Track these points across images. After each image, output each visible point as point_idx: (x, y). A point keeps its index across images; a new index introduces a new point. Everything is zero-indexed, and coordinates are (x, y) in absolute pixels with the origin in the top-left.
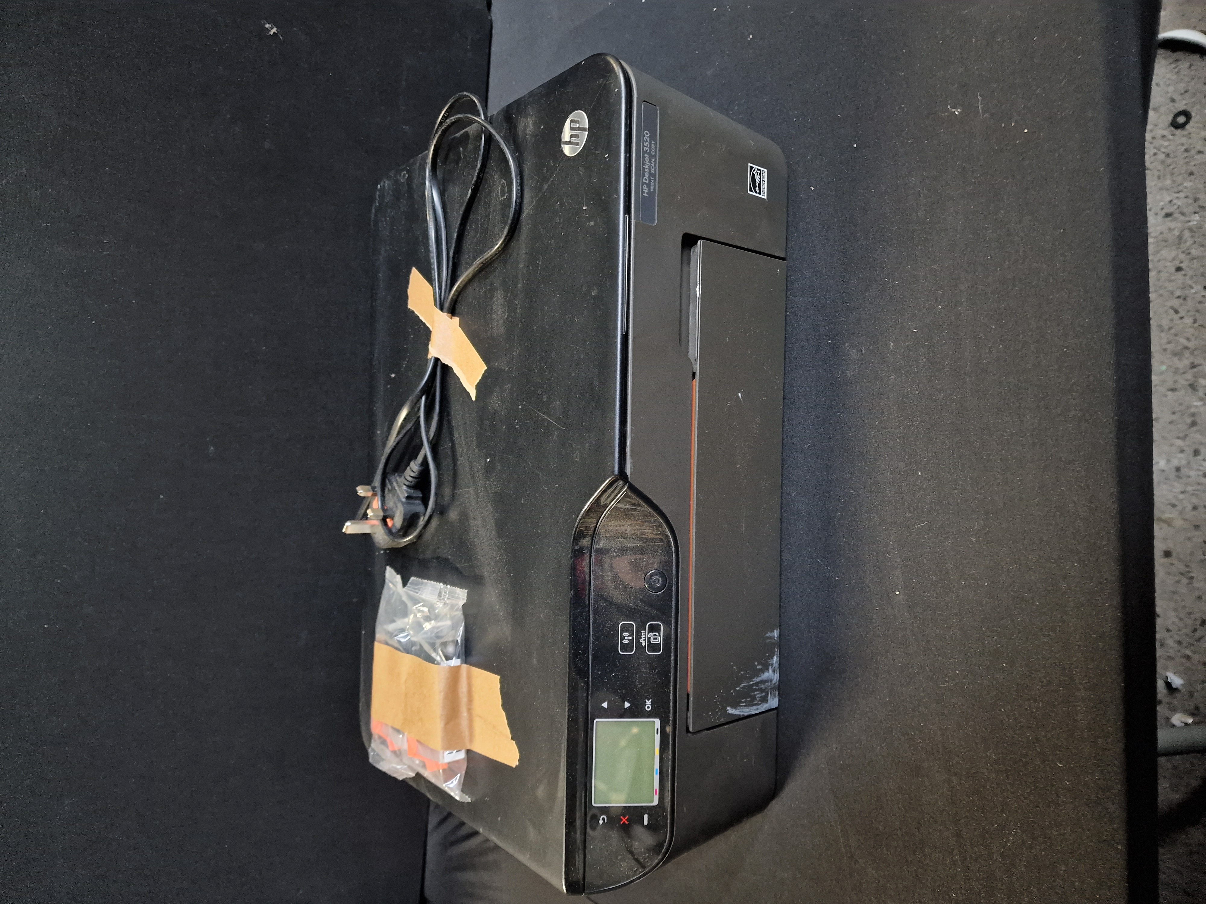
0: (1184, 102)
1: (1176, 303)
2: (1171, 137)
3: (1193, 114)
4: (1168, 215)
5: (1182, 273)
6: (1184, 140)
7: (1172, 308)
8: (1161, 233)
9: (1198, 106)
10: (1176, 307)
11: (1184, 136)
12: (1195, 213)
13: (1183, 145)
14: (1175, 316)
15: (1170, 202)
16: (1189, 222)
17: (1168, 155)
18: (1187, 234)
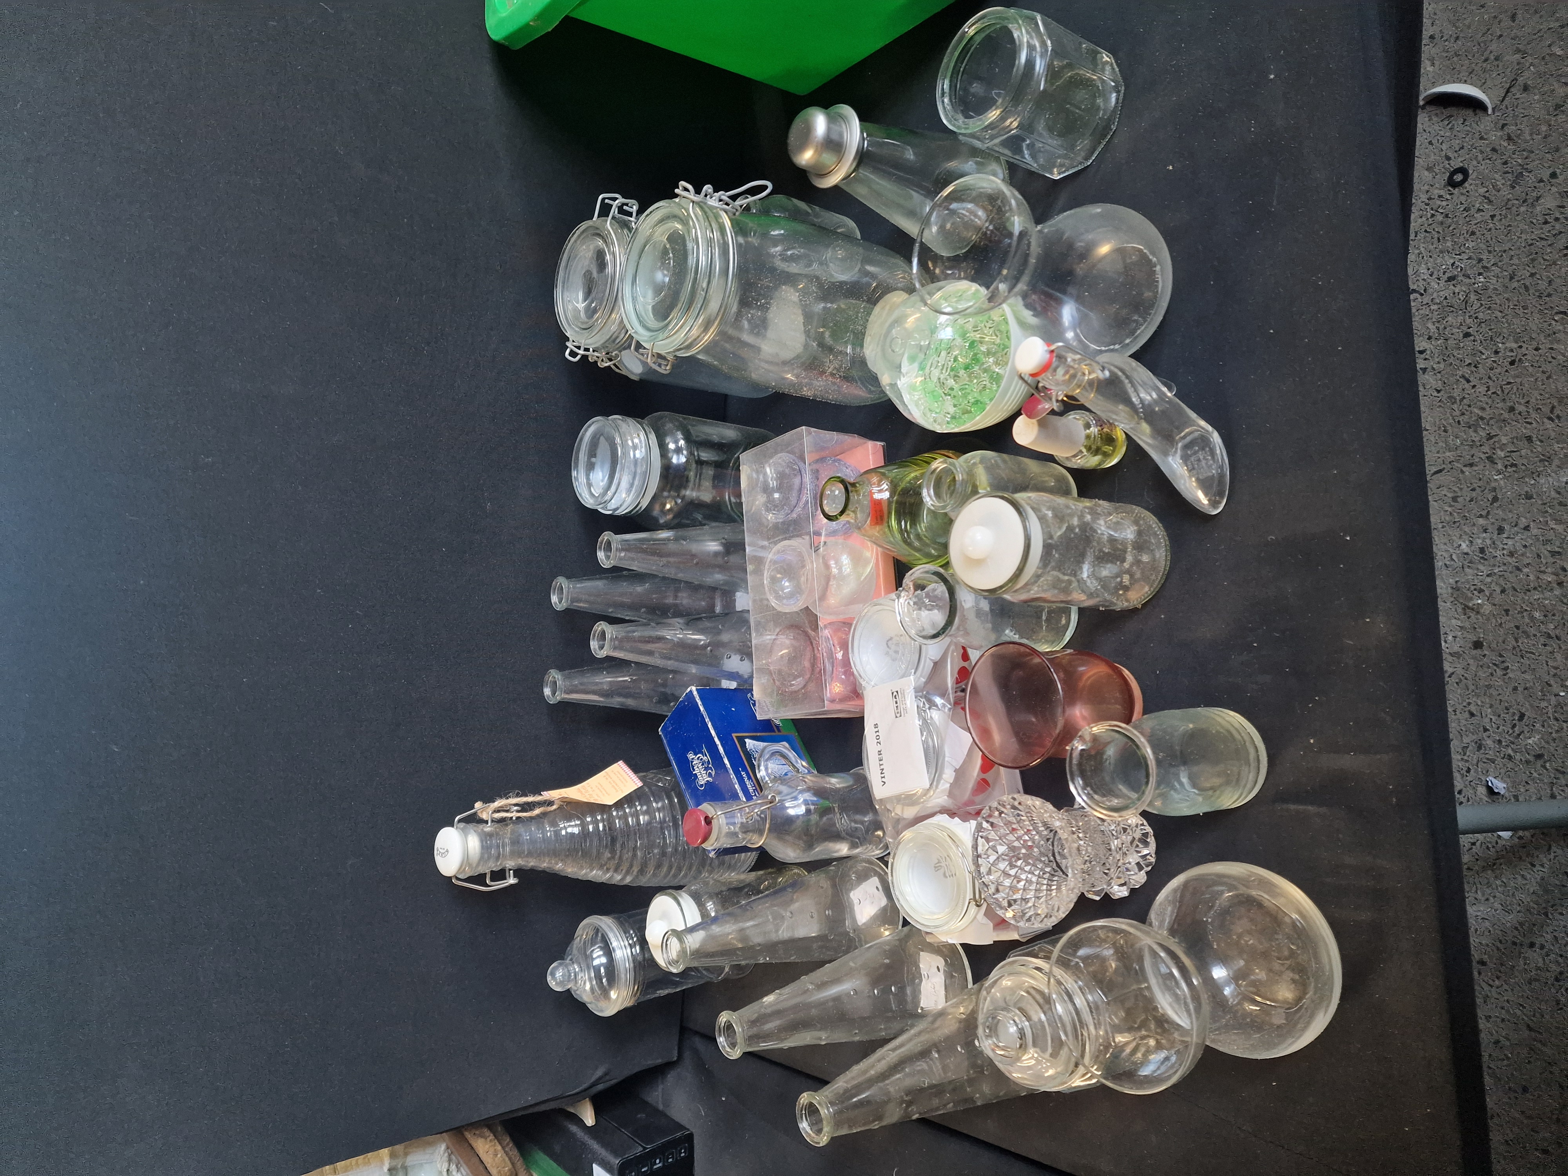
0: (1460, 159)
1: (1466, 371)
2: (1448, 197)
3: (1471, 172)
4: (1450, 279)
5: (1472, 338)
6: (1463, 199)
7: (1463, 377)
8: (1446, 298)
9: (1475, 163)
10: (1467, 376)
11: (1462, 194)
12: (1480, 274)
13: (1462, 204)
14: (1467, 386)
15: (1453, 265)
16: (1474, 284)
17: (1447, 216)
18: (1473, 297)
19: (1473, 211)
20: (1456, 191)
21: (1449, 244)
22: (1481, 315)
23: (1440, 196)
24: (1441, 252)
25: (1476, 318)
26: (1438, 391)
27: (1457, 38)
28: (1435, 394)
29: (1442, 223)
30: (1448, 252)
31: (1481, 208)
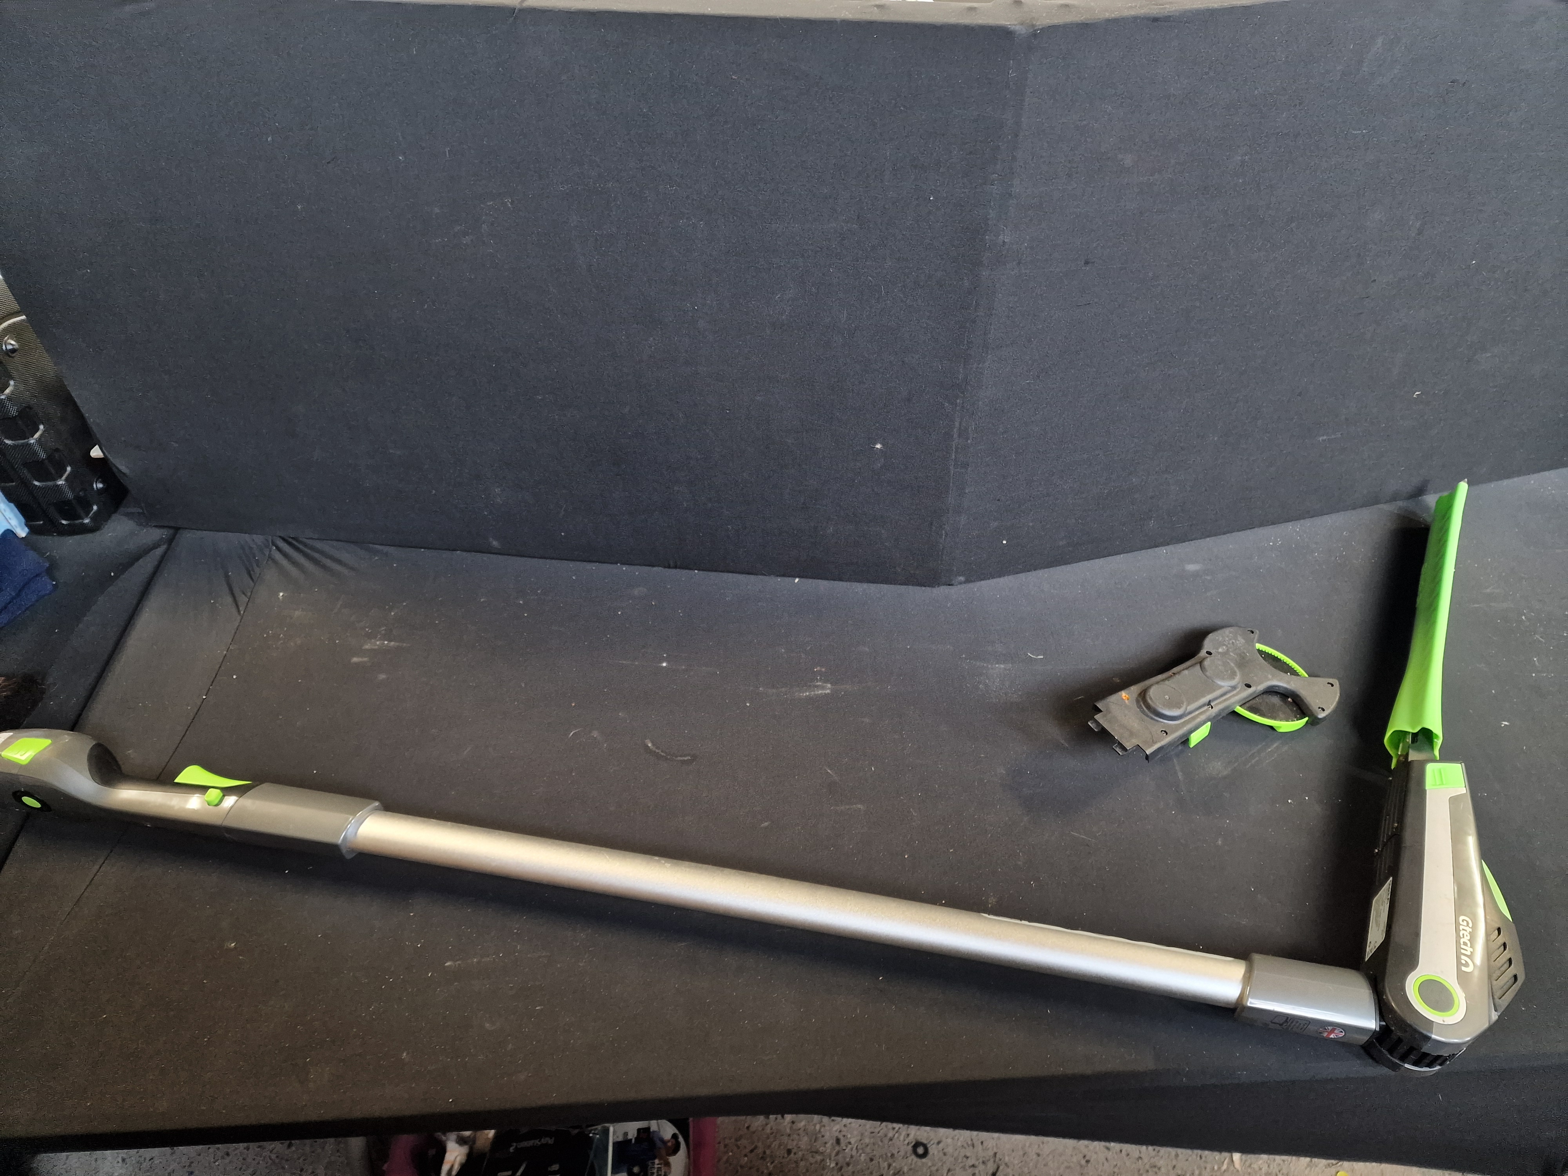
0: (936, 1153)
2: (906, 1142)
3: (924, 1160)
4: (838, 1141)
5: (786, 1155)
6: (902, 1153)
8: (823, 1136)
9: (930, 1164)
10: (755, 1151)
11: (906, 1153)
12: (837, 1164)
13: (898, 1152)
14: (747, 1150)
15: (850, 1143)
16: (830, 1159)
17: (891, 1140)
18: (819, 1158)
19: (890, 1161)
20: (910, 1148)
21: (867, 1141)
22: (802, 1164)
23: (908, 1135)
24: (862, 1134)
25: (802, 1160)
26: (748, 1128)
27: (1038, 1155)
28: (746, 1125)
29: (886, 1136)
30: (861, 1140)
31: (891, 1168)
